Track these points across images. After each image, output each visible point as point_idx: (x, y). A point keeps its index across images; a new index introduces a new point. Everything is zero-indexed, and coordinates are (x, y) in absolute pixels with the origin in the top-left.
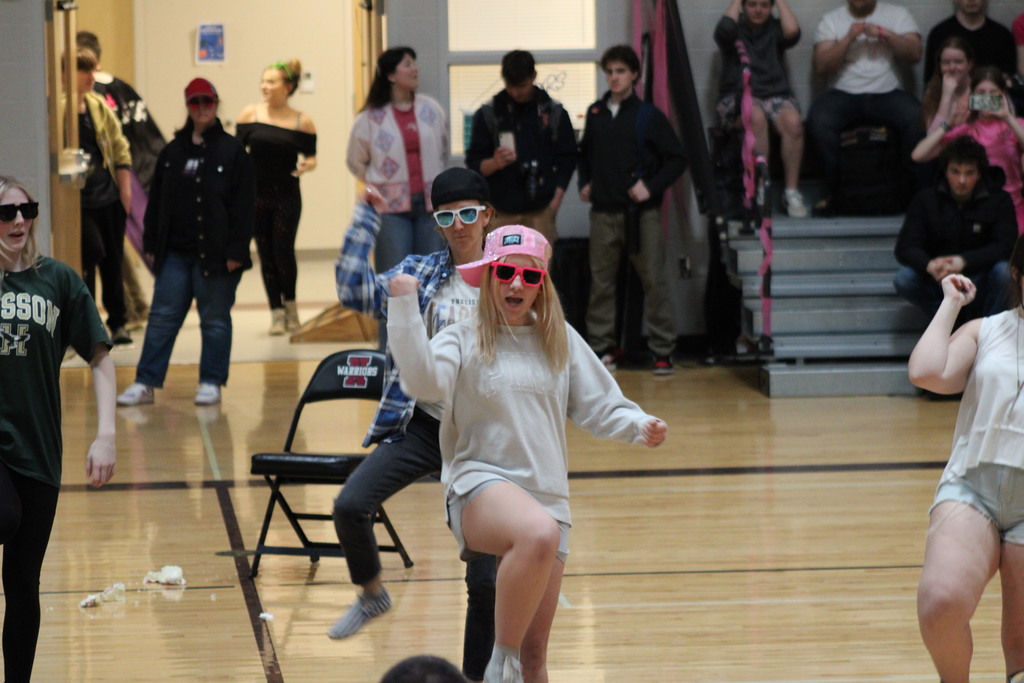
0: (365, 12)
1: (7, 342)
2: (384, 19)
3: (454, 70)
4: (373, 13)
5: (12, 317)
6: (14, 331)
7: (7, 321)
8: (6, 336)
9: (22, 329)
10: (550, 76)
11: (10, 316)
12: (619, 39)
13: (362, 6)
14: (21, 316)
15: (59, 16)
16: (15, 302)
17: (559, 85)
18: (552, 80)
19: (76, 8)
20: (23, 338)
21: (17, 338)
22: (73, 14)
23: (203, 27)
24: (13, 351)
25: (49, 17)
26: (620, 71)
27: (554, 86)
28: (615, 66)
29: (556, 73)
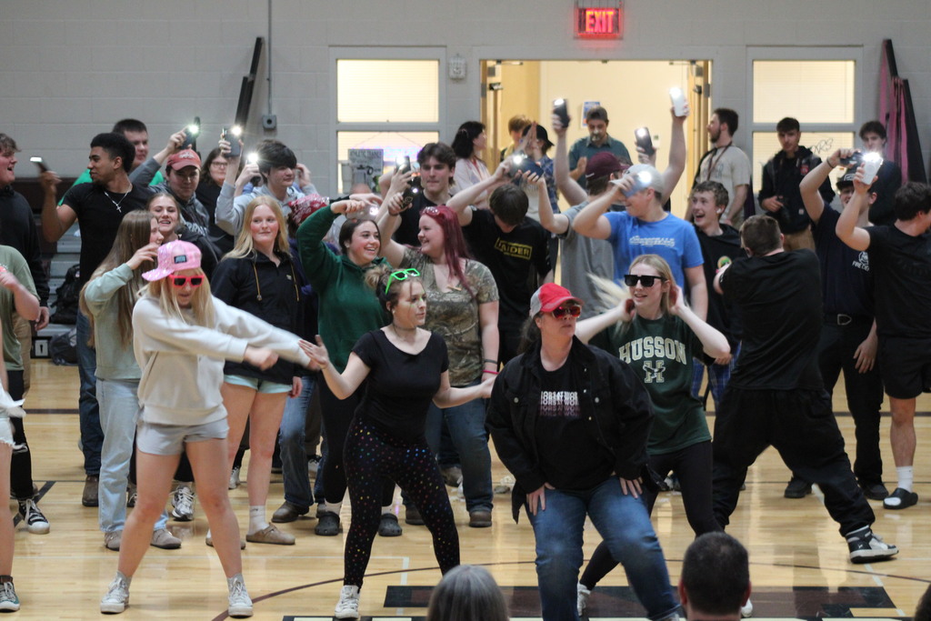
0: (696, 95)
1: (649, 373)
2: (709, 99)
3: (756, 135)
4: (702, 95)
5: (652, 356)
6: (654, 366)
7: (649, 359)
8: (649, 370)
9: (660, 364)
10: (821, 141)
11: (651, 355)
12: (871, 117)
13: (695, 91)
14: (659, 355)
15: (490, 94)
16: (653, 344)
17: (828, 147)
18: (823, 143)
19: (502, 89)
20: (660, 370)
21: (656, 370)
22: (499, 93)
23: (587, 103)
24: (655, 379)
25: (484, 95)
26: (874, 138)
27: (824, 148)
28: (870, 136)
29: (827, 139)
